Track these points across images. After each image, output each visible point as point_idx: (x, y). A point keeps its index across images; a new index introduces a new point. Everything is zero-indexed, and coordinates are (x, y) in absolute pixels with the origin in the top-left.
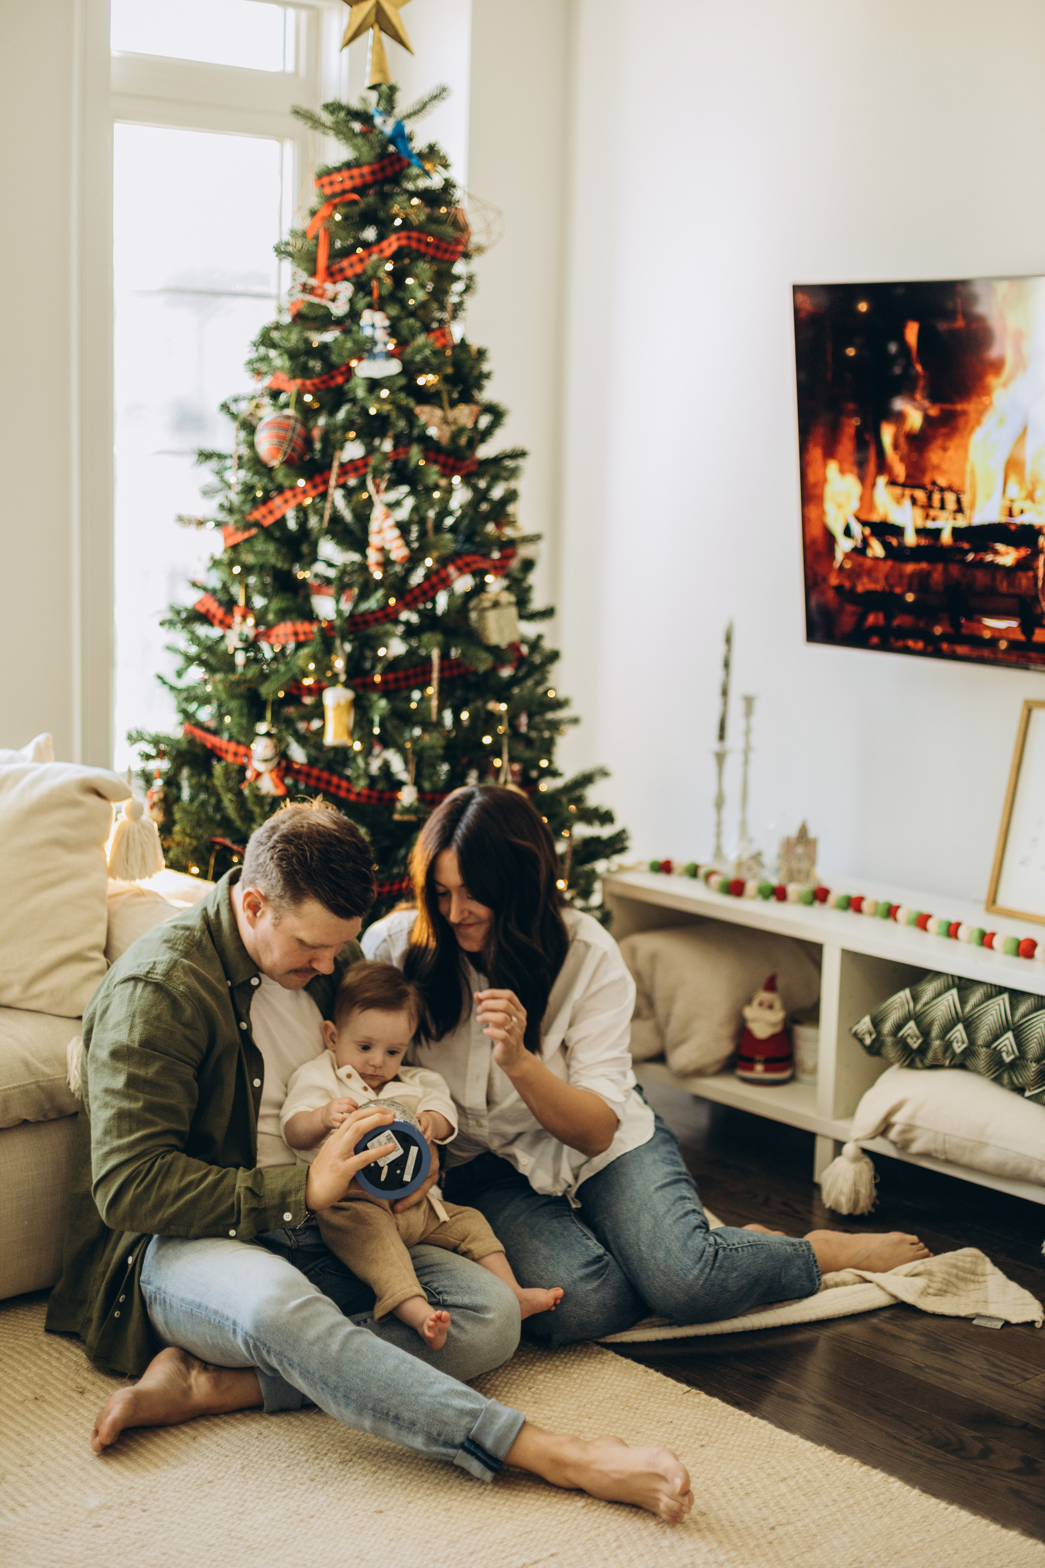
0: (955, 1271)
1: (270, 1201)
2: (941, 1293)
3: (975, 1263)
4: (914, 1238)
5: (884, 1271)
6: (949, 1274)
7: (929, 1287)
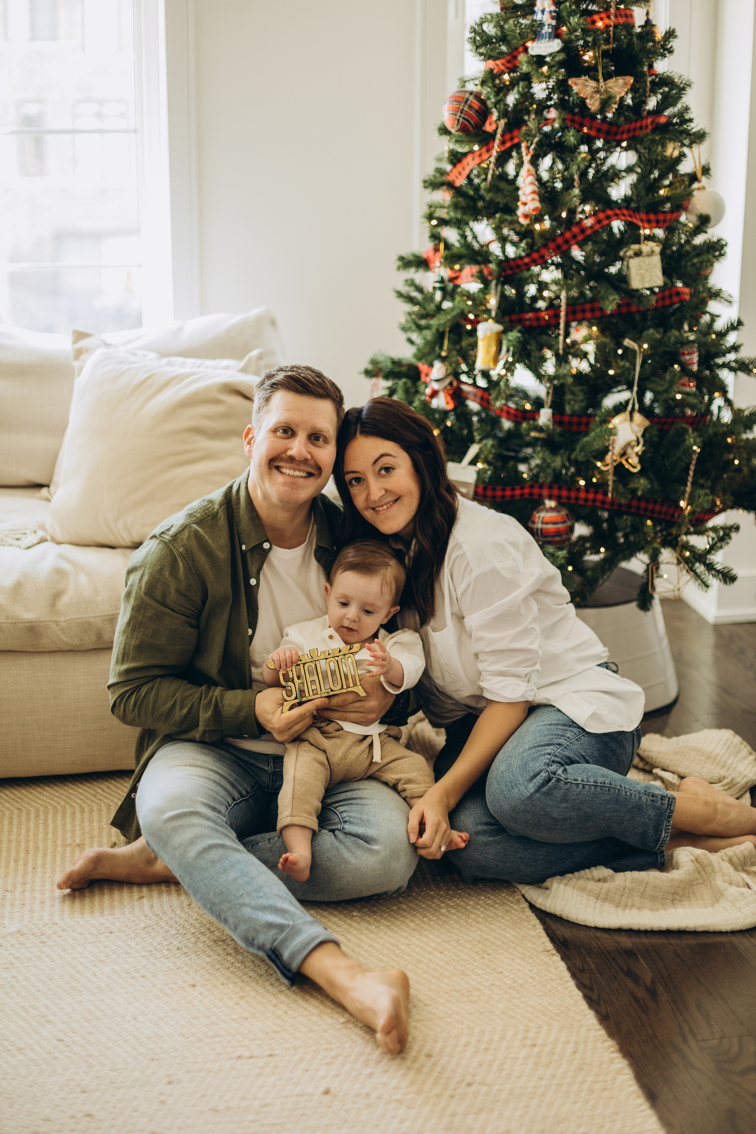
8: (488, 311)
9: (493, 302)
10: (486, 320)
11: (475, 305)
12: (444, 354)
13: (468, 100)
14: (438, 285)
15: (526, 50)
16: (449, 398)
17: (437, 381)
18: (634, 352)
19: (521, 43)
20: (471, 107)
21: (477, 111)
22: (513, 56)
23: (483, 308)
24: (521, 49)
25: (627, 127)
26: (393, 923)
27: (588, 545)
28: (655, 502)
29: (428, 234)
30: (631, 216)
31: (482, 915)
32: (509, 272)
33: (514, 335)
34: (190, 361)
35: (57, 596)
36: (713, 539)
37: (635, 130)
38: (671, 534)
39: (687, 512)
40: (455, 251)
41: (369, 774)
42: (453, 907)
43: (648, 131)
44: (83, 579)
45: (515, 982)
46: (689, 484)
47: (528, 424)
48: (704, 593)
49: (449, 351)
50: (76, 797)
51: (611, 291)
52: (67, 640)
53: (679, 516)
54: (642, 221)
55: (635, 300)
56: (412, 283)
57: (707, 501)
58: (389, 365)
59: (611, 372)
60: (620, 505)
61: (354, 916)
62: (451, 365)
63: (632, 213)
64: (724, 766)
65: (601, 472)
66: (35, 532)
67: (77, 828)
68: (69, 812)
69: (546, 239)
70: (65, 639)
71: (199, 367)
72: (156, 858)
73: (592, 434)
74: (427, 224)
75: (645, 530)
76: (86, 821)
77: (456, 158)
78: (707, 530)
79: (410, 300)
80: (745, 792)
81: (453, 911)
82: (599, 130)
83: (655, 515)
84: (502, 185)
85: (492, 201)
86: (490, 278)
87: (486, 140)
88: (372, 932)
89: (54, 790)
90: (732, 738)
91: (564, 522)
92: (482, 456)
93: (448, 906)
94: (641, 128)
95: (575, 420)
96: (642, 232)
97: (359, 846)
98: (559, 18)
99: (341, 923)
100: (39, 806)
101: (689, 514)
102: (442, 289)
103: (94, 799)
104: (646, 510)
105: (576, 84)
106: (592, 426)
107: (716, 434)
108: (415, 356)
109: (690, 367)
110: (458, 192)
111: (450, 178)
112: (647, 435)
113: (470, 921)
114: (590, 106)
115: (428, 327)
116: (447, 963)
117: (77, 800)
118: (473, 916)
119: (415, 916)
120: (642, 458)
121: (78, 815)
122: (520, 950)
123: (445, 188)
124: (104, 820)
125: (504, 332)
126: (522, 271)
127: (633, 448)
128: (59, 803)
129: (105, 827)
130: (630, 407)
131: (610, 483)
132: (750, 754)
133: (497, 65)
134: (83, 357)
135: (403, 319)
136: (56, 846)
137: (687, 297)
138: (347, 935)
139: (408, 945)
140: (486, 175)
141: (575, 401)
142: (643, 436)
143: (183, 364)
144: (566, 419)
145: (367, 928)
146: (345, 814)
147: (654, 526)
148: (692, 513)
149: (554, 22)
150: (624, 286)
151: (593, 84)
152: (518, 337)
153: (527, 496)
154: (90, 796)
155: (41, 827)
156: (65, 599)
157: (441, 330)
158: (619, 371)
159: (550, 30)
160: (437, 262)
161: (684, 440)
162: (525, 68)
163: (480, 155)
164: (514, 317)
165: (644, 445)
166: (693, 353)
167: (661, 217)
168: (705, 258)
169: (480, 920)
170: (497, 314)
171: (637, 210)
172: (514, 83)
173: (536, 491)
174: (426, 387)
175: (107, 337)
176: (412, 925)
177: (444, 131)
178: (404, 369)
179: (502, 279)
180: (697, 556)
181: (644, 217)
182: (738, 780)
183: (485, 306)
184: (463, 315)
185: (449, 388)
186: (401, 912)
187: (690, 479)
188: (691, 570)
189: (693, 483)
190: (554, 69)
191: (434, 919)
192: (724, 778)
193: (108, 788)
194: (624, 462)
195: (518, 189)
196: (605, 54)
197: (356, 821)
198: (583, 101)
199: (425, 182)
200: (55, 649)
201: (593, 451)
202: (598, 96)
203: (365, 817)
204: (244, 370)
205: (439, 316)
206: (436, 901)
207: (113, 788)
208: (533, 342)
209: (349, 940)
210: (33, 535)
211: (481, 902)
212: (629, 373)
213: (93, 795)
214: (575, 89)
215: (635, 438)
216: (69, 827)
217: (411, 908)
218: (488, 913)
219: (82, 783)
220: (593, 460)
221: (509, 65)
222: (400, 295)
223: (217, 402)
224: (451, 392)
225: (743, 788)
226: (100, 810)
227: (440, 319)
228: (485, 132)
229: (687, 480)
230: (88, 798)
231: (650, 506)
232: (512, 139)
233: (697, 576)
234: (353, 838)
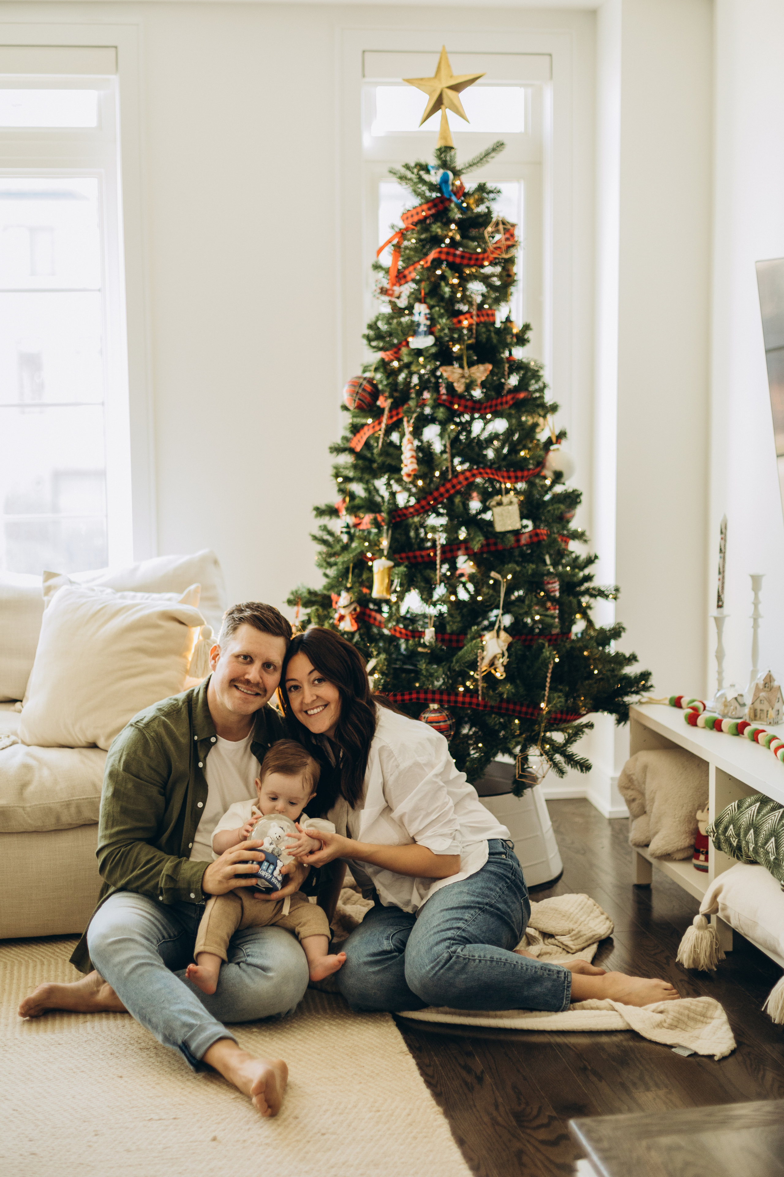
0: (686, 1012)
1: (182, 885)
2: (672, 1027)
3: (707, 1009)
4: (669, 985)
5: (640, 1005)
6: (681, 1014)
7: (665, 1021)
8: (382, 551)
9: (385, 543)
10: (380, 557)
11: (370, 545)
12: (349, 585)
13: (361, 384)
14: (345, 530)
15: (407, 343)
16: (353, 621)
17: (344, 607)
18: (500, 582)
19: (403, 338)
20: (364, 390)
21: (370, 394)
22: (397, 348)
23: (377, 548)
24: (404, 343)
25: (489, 404)
26: (284, 1036)
27: (471, 742)
28: (522, 705)
29: (336, 488)
30: (493, 474)
31: (357, 1030)
32: (398, 519)
33: (402, 569)
34: (139, 595)
35: (24, 786)
36: (569, 734)
37: (496, 405)
38: (534, 731)
39: (544, 712)
40: (357, 502)
41: (273, 921)
42: (335, 1025)
43: (506, 407)
44: (46, 772)
45: (373, 1072)
46: (547, 689)
47: (414, 641)
48: (560, 779)
49: (353, 583)
50: (38, 954)
51: (479, 533)
52: (32, 823)
53: (539, 714)
54: (503, 477)
55: (499, 540)
56: (325, 528)
57: (560, 702)
58: (306, 594)
59: (480, 598)
60: (492, 707)
61: (253, 1032)
62: (354, 593)
63: (494, 472)
64: (576, 923)
65: (476, 680)
66: (8, 737)
67: (37, 976)
68: (31, 965)
69: (426, 493)
70: (30, 821)
71: (147, 599)
72: (98, 991)
73: (465, 648)
74: (334, 482)
75: (512, 728)
76: (45, 971)
77: (356, 429)
78: (567, 728)
79: (324, 542)
80: (593, 943)
81: (334, 1028)
82: (466, 407)
83: (523, 716)
84: (391, 450)
85: (383, 463)
86: (383, 524)
87: (377, 413)
88: (266, 1041)
89: (20, 949)
90: (586, 900)
91: (445, 721)
92: (378, 668)
93: (332, 1024)
94: (502, 404)
95: (454, 638)
96: (503, 486)
97: (257, 974)
98: (432, 319)
99: (243, 1037)
100: (7, 961)
101: (547, 713)
102: (348, 533)
103: (52, 956)
104: (514, 711)
105: (446, 371)
106: (465, 642)
107: (572, 648)
108: (325, 587)
109: (552, 594)
110: (358, 456)
111: (353, 445)
112: (513, 649)
113: (346, 1034)
114: (457, 389)
115: (336, 564)
116: (322, 1061)
117: (38, 956)
118: (349, 1031)
119: (303, 1031)
120: (507, 668)
121: (39, 967)
122: (382, 1052)
123: (347, 453)
124: (60, 970)
125: (394, 567)
126: (407, 518)
127: (498, 660)
128: (24, 959)
129: (60, 974)
130: (496, 627)
131: (480, 688)
132: (602, 914)
133: (388, 355)
134: (52, 592)
135: (316, 558)
136: (19, 988)
137: (545, 538)
138: (247, 1044)
139: (293, 1050)
140: (378, 443)
141: (454, 622)
142: (508, 649)
143: (134, 598)
144: (447, 637)
145: (263, 1040)
146: (248, 950)
147: (521, 723)
148: (549, 712)
149: (428, 323)
150: (490, 529)
151: (460, 371)
152: (405, 572)
153: (414, 701)
154: (49, 954)
155: (8, 975)
156: (31, 788)
157: (345, 566)
158: (486, 597)
159: (425, 329)
160: (343, 512)
161: (542, 653)
162: (406, 359)
163: (374, 427)
164: (403, 555)
165: (508, 657)
166: (555, 582)
167: (519, 474)
168: (556, 506)
169: (354, 1033)
170: (388, 553)
171: (499, 469)
172: (400, 370)
173: (422, 696)
174: (336, 612)
175: (73, 577)
176: (299, 1037)
177: (345, 408)
178: (319, 599)
179: (391, 525)
180: (555, 748)
181: (505, 474)
182: (586, 932)
183: (379, 546)
184: (362, 554)
185: (353, 613)
186: (292, 1029)
187: (548, 685)
188: (551, 759)
189: (550, 688)
190: (428, 360)
191: (318, 1033)
192: (573, 930)
193: (65, 947)
194: (493, 671)
195: (402, 453)
196: (469, 347)
197: (256, 954)
198: (452, 383)
199: (331, 448)
200: (22, 830)
201: (466, 662)
202: (463, 380)
203: (263, 952)
204: (183, 602)
205: (343, 555)
206: (321, 1021)
207: (69, 948)
208: (419, 575)
209: (248, 1048)
210: (7, 739)
211: (358, 1021)
212: (495, 599)
213: (52, 953)
214: (445, 375)
215: (501, 652)
216: (30, 975)
217: (301, 1026)
218: (362, 1028)
219: (44, 945)
220: (466, 669)
221: (396, 355)
222: (315, 538)
223: (157, 626)
224: (355, 616)
225: (590, 938)
226: (57, 963)
227: (344, 557)
228: (379, 407)
229: (545, 686)
230: (48, 955)
231: (518, 708)
232: (398, 414)
233: (555, 765)
234: (253, 968)
